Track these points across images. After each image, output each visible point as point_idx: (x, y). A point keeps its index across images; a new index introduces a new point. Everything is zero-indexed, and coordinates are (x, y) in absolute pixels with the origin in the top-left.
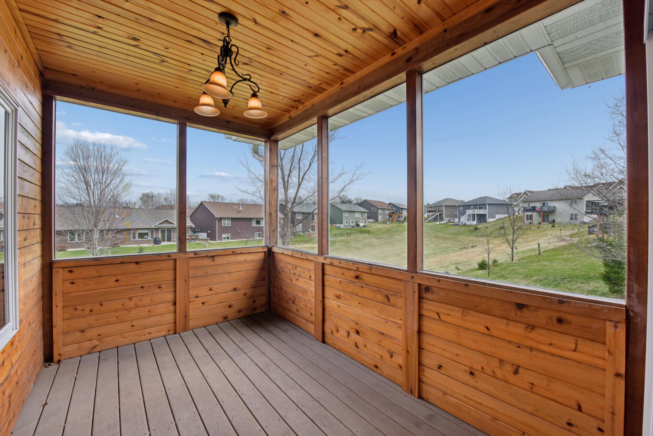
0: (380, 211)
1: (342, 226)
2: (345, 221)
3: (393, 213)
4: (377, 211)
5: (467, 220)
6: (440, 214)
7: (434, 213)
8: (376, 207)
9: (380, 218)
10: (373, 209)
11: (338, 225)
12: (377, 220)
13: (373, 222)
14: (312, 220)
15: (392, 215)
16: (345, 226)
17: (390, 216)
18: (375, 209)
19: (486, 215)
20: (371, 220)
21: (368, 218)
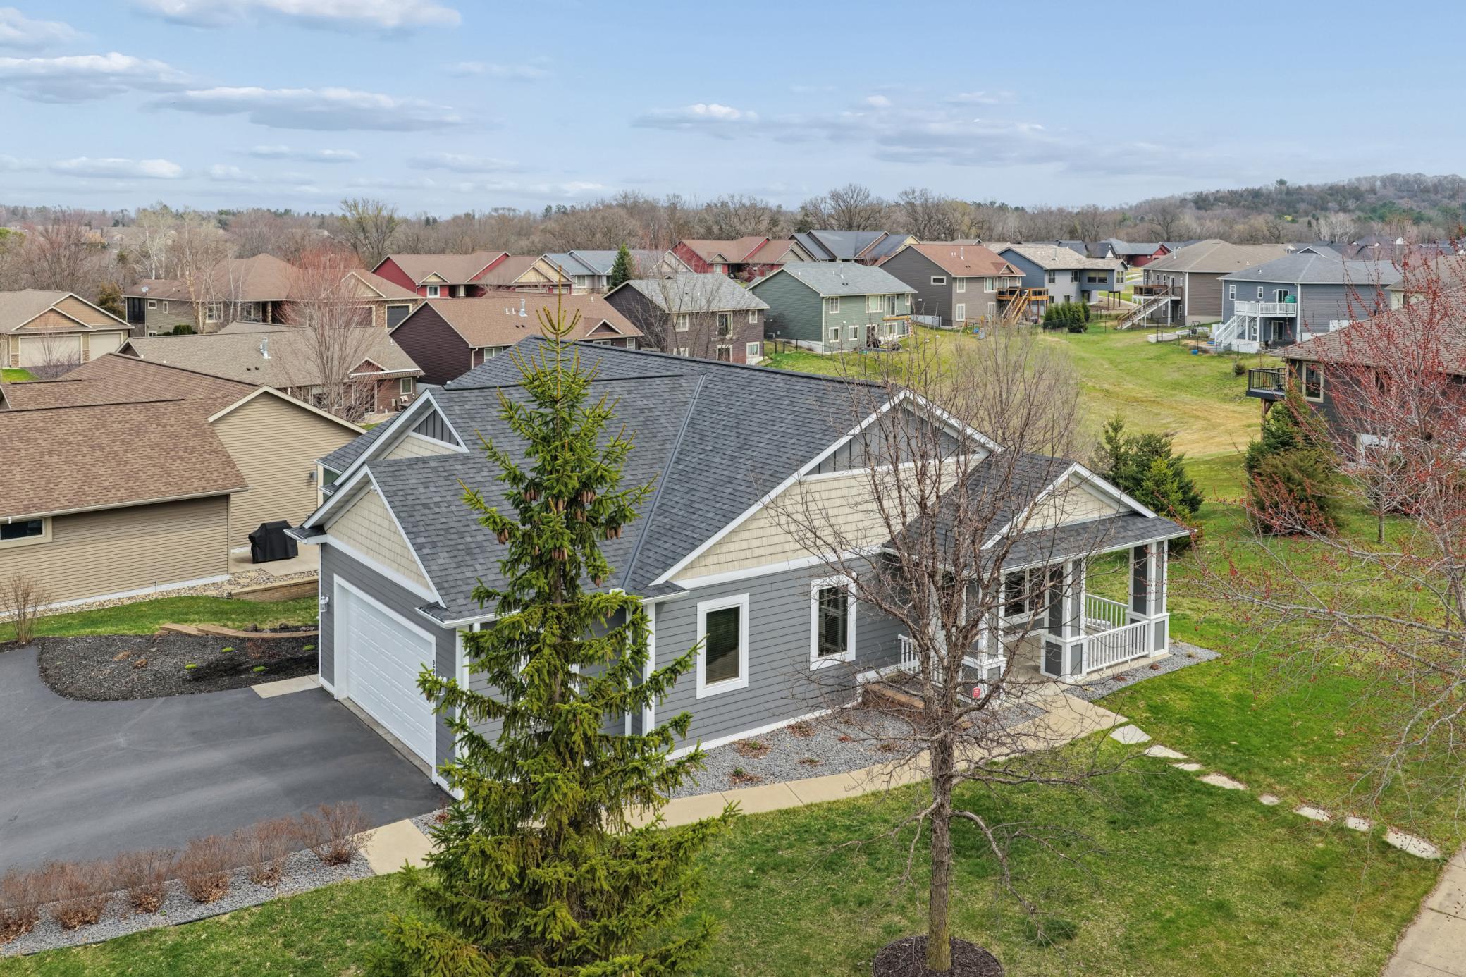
0: (960, 289)
1: (818, 347)
2: (828, 330)
3: (1012, 292)
4: (949, 291)
5: (1235, 334)
6: (1172, 301)
7: (1152, 298)
8: (948, 275)
9: (960, 312)
10: (935, 280)
11: (805, 344)
12: (947, 320)
13: (936, 324)
14: (720, 334)
15: (1007, 297)
16: (829, 347)
17: (1001, 303)
18: (942, 280)
19: (1292, 321)
20: (927, 319)
21: (917, 310)
